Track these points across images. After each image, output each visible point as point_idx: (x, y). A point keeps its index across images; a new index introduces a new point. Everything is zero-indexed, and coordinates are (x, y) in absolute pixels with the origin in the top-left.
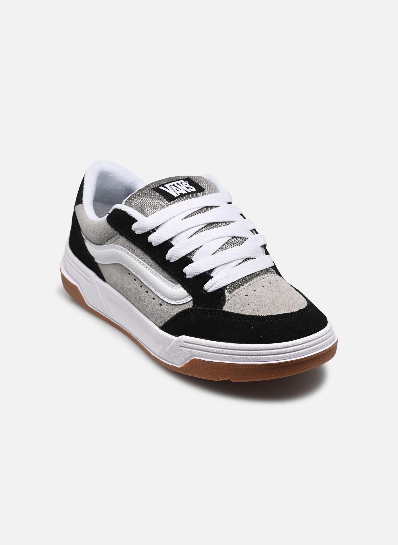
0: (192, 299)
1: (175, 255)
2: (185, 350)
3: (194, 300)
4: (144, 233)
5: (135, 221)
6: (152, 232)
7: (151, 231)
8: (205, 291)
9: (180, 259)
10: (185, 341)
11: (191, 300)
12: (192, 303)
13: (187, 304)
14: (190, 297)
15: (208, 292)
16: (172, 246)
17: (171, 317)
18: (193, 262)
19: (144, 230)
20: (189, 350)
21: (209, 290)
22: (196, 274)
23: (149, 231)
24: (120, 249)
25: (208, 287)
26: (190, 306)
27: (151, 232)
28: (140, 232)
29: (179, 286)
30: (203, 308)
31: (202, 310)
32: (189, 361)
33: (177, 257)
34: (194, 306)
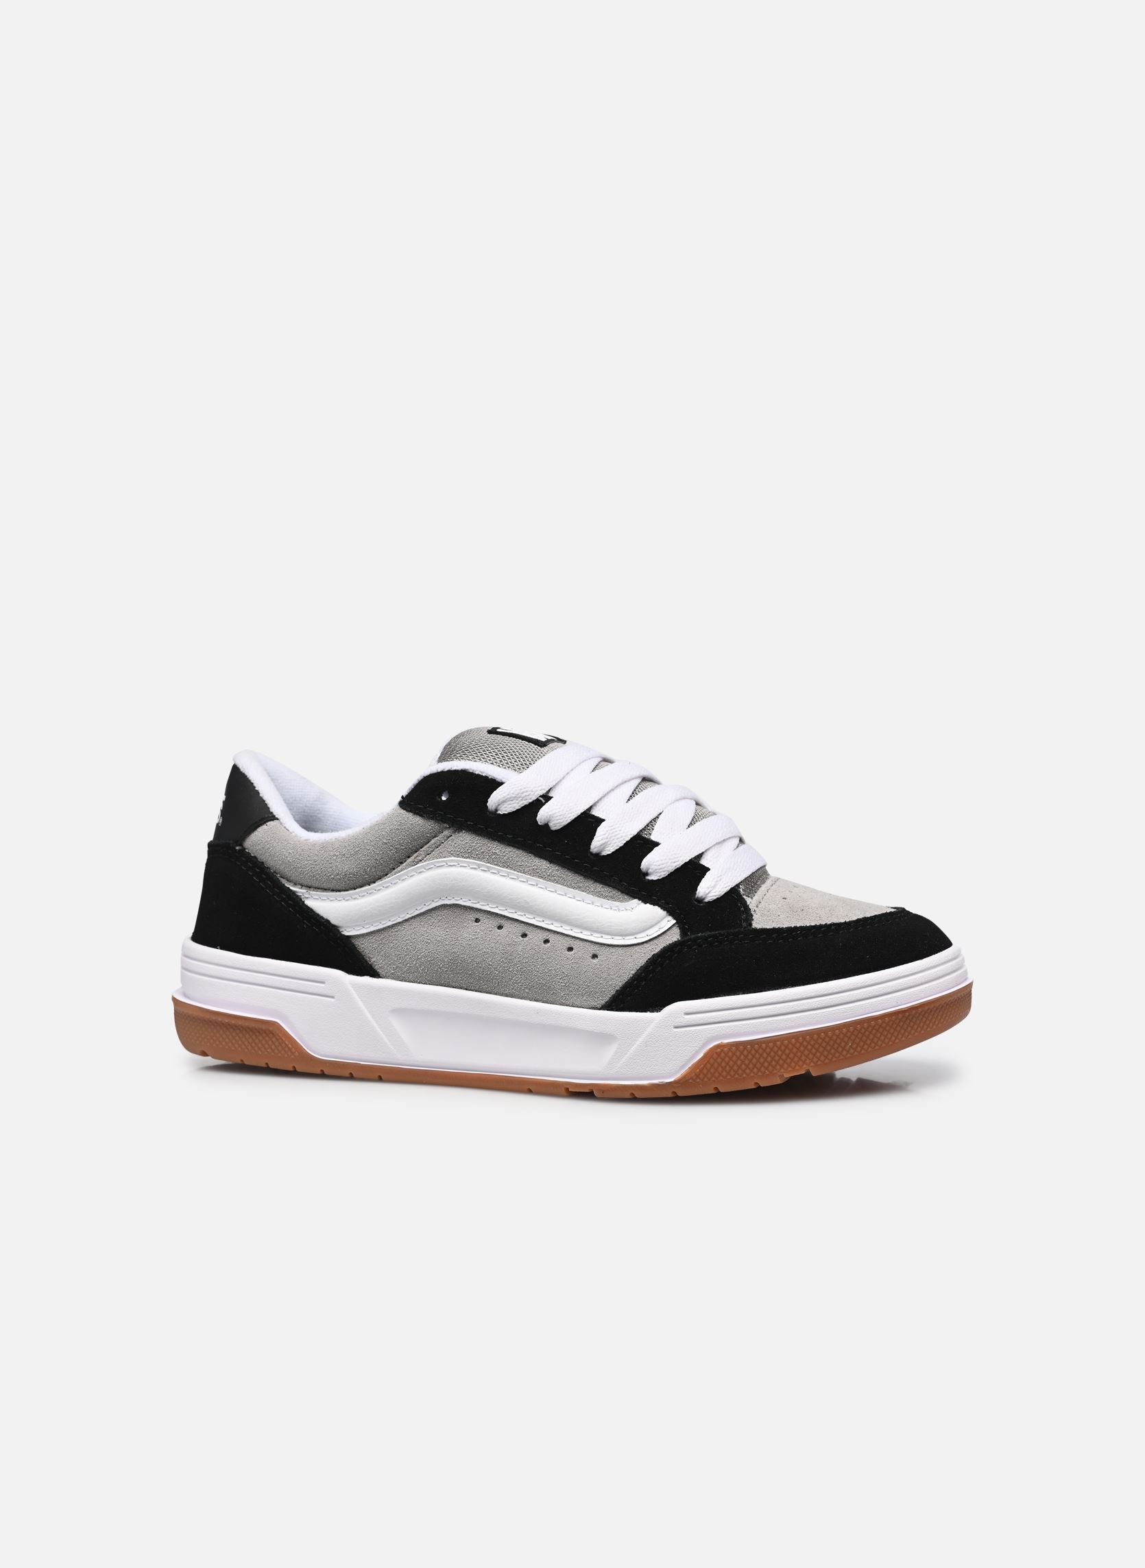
0: (675, 921)
1: (615, 836)
2: (690, 1031)
3: (680, 923)
4: (526, 806)
5: (494, 784)
6: (544, 801)
7: (541, 798)
8: (700, 901)
9: (627, 843)
10: (687, 1011)
11: (673, 925)
12: (676, 931)
13: (664, 936)
14: (670, 918)
15: (706, 900)
16: (599, 821)
17: (633, 972)
18: (657, 844)
19: (526, 798)
20: (699, 1030)
21: (710, 895)
22: (675, 864)
23: (537, 799)
24: (452, 864)
25: (708, 888)
26: (675, 936)
27: (541, 801)
28: (514, 805)
29: (635, 902)
30: (709, 933)
31: (710, 936)
32: (701, 1055)
33: (621, 839)
34: (683, 932)
